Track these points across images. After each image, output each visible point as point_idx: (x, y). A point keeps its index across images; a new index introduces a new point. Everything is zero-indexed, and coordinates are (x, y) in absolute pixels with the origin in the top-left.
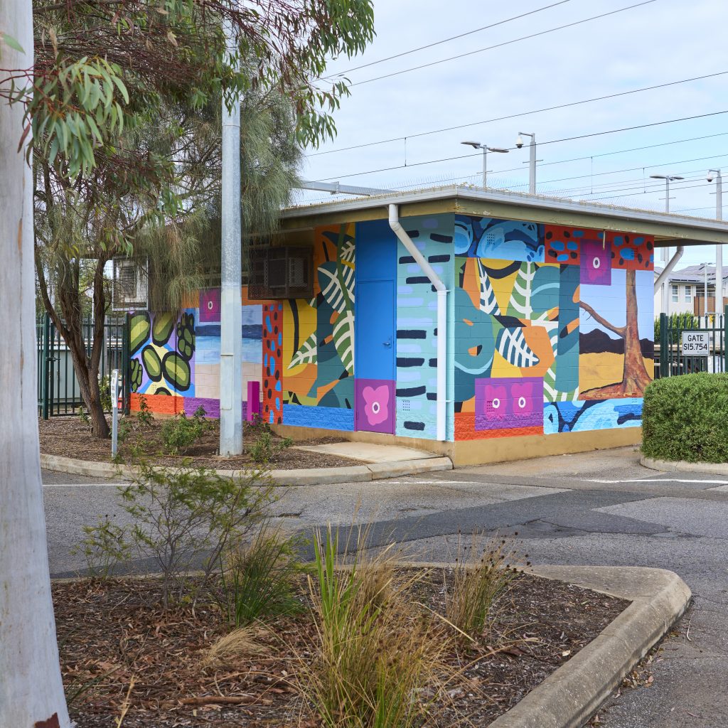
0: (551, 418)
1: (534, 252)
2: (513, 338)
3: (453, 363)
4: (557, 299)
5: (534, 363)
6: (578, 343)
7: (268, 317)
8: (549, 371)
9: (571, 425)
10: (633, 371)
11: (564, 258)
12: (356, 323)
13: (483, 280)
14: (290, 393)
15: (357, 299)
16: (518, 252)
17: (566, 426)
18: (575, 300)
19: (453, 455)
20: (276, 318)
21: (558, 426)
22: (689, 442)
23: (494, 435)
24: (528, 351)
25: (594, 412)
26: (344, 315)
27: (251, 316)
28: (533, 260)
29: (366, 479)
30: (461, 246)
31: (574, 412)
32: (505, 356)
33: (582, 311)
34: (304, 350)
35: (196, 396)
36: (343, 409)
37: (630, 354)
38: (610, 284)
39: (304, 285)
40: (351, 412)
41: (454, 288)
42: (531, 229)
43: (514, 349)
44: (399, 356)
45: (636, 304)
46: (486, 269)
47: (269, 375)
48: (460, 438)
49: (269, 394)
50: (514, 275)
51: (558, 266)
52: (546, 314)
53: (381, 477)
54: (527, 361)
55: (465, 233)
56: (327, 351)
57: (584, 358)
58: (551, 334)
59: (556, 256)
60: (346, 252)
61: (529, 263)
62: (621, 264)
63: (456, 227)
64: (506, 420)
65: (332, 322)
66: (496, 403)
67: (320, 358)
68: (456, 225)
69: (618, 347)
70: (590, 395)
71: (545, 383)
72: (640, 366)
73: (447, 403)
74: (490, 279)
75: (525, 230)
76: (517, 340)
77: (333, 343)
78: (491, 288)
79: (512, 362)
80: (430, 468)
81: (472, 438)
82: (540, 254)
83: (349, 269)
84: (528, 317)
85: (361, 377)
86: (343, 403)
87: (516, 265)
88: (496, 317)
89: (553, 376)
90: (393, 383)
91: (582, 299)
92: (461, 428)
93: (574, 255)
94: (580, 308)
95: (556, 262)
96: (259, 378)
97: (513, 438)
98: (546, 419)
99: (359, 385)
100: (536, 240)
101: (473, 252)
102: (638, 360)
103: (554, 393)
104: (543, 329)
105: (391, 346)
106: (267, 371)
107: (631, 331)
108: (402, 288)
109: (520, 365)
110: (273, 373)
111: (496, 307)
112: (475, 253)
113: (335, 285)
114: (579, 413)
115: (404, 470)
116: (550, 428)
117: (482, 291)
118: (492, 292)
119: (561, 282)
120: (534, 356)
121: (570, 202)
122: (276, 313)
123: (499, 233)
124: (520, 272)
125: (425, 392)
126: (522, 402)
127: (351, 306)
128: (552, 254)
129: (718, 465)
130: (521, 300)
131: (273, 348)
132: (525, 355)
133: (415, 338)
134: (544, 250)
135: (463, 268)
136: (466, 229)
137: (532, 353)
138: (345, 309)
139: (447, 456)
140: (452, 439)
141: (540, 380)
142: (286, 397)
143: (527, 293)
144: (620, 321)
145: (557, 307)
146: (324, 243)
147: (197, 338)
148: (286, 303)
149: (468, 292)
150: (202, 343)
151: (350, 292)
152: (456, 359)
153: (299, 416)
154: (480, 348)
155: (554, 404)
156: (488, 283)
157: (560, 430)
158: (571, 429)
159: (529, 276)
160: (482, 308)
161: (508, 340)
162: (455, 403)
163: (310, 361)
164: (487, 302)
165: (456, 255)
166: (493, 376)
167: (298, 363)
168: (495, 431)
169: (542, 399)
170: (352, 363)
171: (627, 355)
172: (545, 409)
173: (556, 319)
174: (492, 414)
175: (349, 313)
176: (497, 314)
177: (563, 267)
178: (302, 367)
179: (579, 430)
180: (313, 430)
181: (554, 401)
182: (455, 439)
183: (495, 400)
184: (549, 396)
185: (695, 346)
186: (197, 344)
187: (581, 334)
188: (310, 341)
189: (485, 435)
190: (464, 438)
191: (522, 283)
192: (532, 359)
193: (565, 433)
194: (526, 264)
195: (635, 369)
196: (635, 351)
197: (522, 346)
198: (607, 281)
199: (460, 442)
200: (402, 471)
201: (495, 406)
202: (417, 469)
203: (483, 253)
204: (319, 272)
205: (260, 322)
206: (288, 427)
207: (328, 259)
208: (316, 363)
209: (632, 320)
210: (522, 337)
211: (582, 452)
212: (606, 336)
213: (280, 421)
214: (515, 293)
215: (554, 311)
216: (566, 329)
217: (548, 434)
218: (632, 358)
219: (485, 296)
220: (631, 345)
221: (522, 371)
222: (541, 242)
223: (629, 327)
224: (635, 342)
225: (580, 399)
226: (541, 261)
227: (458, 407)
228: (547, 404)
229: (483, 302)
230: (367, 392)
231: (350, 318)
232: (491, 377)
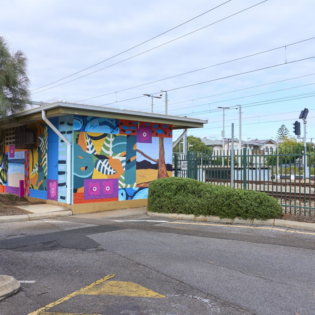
0: (122, 194)
1: (114, 130)
2: (103, 164)
3: (73, 173)
4: (125, 148)
5: (114, 173)
6: (136, 165)
7: (26, 156)
8: (121, 176)
9: (132, 197)
10: (162, 176)
11: (129, 133)
12: (48, 157)
13: (88, 141)
14: (31, 185)
15: (48, 148)
16: (106, 130)
17: (130, 198)
18: (134, 149)
19: (73, 210)
20: (28, 156)
21: (125, 197)
22: (158, 205)
23: (94, 202)
24: (111, 168)
25: (143, 192)
26: (45, 155)
27: (22, 155)
28: (113, 133)
30: (76, 127)
31: (133, 192)
32: (99, 170)
33: (137, 153)
34: (35, 168)
35: (9, 186)
36: (45, 191)
37: (161, 170)
38: (151, 143)
39: (35, 143)
40: (46, 192)
41: (73, 144)
42: (112, 121)
43: (104, 168)
44: (59, 171)
45: (164, 151)
46: (89, 136)
47: (26, 178)
48: (76, 203)
49: (26, 185)
50: (104, 139)
51: (126, 135)
52: (120, 154)
54: (110, 172)
55: (79, 122)
56: (41, 169)
57: (138, 171)
58: (122, 162)
59: (125, 131)
60: (46, 130)
61: (111, 135)
62: (157, 135)
63: (74, 120)
64: (99, 195)
65: (42, 157)
66: (95, 189)
67: (39, 171)
68: (74, 119)
69: (155, 167)
70: (142, 185)
71: (119, 181)
72: (165, 174)
73: (71, 189)
74: (91, 140)
75: (110, 122)
76: (105, 164)
77: (42, 165)
78: (92, 144)
79: (103, 173)
80: (60, 215)
81: (82, 203)
82: (117, 131)
83: (46, 137)
84: (111, 155)
85: (49, 179)
86: (45, 189)
87: (105, 135)
88: (95, 155)
89: (124, 178)
90: (57, 181)
91: (137, 148)
92: (77, 199)
93: (133, 131)
94: (137, 152)
95: (125, 134)
96: (23, 179)
97: (102, 202)
98: (120, 195)
99: (49, 181)
100: (115, 125)
101: (83, 129)
102: (165, 172)
103: (124, 185)
104: (119, 160)
105: (57, 166)
106: (26, 176)
107: (161, 161)
108: (60, 144)
109: (107, 173)
110: (27, 177)
111: (95, 151)
112: (84, 130)
113: (43, 143)
114: (136, 192)
115: (47, 216)
116: (122, 198)
117: (88, 145)
118: (93, 145)
119: (127, 142)
120: (114, 170)
121: (119, 110)
122: (28, 154)
123: (96, 122)
124: (107, 138)
125: (65, 185)
126: (108, 188)
127: (47, 151)
128: (123, 131)
129: (167, 214)
130: (108, 149)
131: (27, 168)
132: (109, 170)
133: (63, 163)
134: (119, 130)
135: (78, 136)
136: (79, 120)
137: (113, 169)
138: (45, 153)
139: (71, 210)
140: (72, 204)
141: (117, 180)
142: (31, 186)
143: (111, 146)
144: (156, 157)
145: (126, 152)
146: (40, 127)
147: (9, 164)
148: (30, 150)
149: (81, 146)
150: (11, 166)
151: (46, 145)
152: (74, 172)
153: (33, 193)
154: (86, 168)
155: (124, 189)
156: (90, 142)
157: (127, 199)
158: (132, 198)
159: (111, 140)
160: (87, 151)
161: (101, 164)
162: (74, 189)
163: (36, 173)
164: (90, 149)
165: (74, 131)
166: (93, 178)
167: (33, 173)
168: (94, 200)
169: (118, 187)
170: (47, 173)
171: (159, 170)
172: (119, 191)
173: (125, 156)
174: (93, 193)
175: (46, 154)
176: (95, 154)
177: (128, 136)
178: (34, 175)
179: (136, 199)
180: (37, 199)
181: (124, 188)
182: (74, 203)
183: (94, 188)
184: (121, 186)
185: (185, 166)
186: (9, 166)
187: (137, 162)
188: (36, 165)
189: (89, 202)
190: (78, 203)
191: (108, 142)
192: (112, 172)
193: (129, 200)
194: (110, 134)
195: (163, 175)
196: (164, 168)
197: (108, 167)
198: (150, 142)
199: (76, 204)
200: (46, 216)
201: (94, 190)
202: (53, 216)
203: (88, 129)
204: (39, 138)
205: (24, 158)
206: (31, 198)
207: (41, 134)
208: (38, 173)
209: (162, 157)
210: (108, 163)
211: (137, 207)
212: (149, 163)
213: (29, 195)
214: (104, 146)
215: (124, 153)
216: (130, 160)
217: (120, 200)
218: (162, 171)
219: (89, 147)
220: (162, 166)
221: (108, 176)
222: (118, 126)
223: (160, 159)
224: (163, 165)
225: (136, 187)
226: (118, 133)
227: (75, 191)
228: (120, 189)
229: (88, 149)
230: (51, 183)
231: (46, 156)
232: (92, 179)
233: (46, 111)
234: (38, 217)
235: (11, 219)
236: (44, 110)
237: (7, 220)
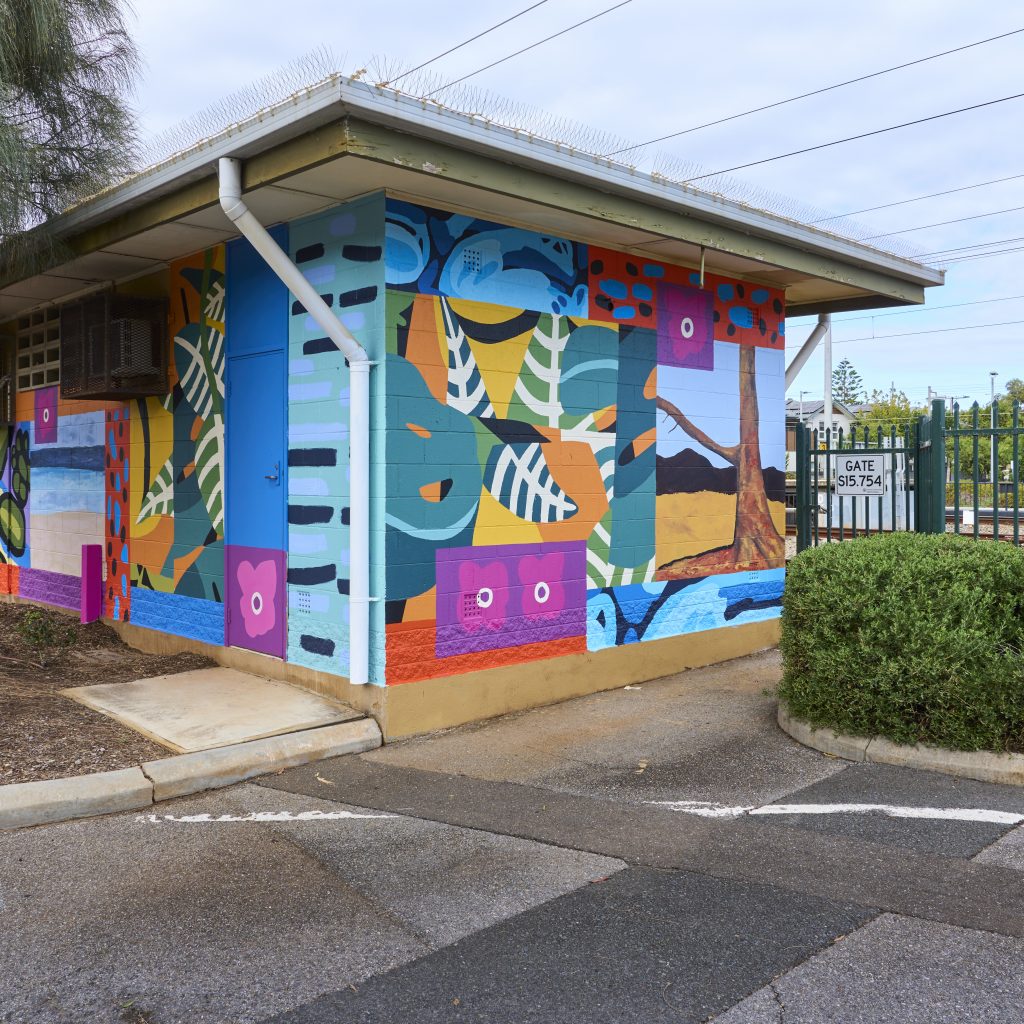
0: (601, 618)
1: (566, 296)
2: (522, 464)
3: (383, 518)
4: (612, 389)
5: (567, 515)
6: (654, 473)
7: (112, 431)
8: (599, 529)
9: (641, 629)
10: (751, 522)
11: (627, 314)
12: (227, 436)
13: (454, 343)
14: (140, 568)
15: (228, 389)
16: (531, 293)
17: (632, 632)
18: (648, 394)
19: (382, 715)
20: (121, 434)
21: (614, 633)
22: (897, 699)
23: (479, 665)
24: (555, 490)
25: (684, 601)
26: (210, 423)
27: (91, 432)
28: (564, 311)
29: (136, 803)
30: (397, 266)
31: (646, 603)
32: (505, 500)
33: (661, 414)
34: (158, 490)
35: (32, 567)
36: (209, 602)
37: (746, 495)
38: (710, 367)
39: (155, 371)
40: (219, 608)
41: (384, 357)
42: (560, 251)
43: (524, 486)
44: (291, 502)
45: (755, 407)
46: (459, 321)
47: (113, 534)
48: (400, 678)
49: (113, 568)
50: (525, 337)
51: (615, 327)
52: (590, 419)
53: (182, 792)
54: (553, 509)
55: (413, 243)
56: (188, 493)
57: (664, 502)
58: (602, 457)
59: (611, 307)
60: (213, 301)
61: (556, 318)
62: (731, 334)
63: (388, 224)
64: (507, 630)
65: (193, 437)
66: (485, 597)
67: (178, 504)
68: (388, 220)
69: (725, 482)
70: (677, 570)
71: (588, 551)
72: (762, 516)
73: (372, 604)
74: (471, 341)
75: (547, 251)
76: (531, 468)
77: (195, 476)
78: (472, 361)
79: (521, 513)
80: (322, 752)
81: (428, 673)
82: (579, 302)
83: (217, 334)
84: (554, 424)
85: (236, 541)
86: (209, 591)
87: (528, 320)
88: (484, 421)
89: (606, 538)
90: (281, 556)
91: (661, 393)
92: (401, 657)
93: (645, 310)
94: (658, 410)
95: (611, 320)
96: (100, 540)
97: (521, 665)
98: (591, 622)
99: (234, 556)
100: (570, 272)
101: (431, 281)
102: (760, 505)
103: (607, 571)
104: (587, 446)
105: (280, 481)
106: (110, 526)
107: (748, 453)
108: (299, 364)
109: (536, 517)
110: (118, 531)
111: (485, 402)
112: (435, 285)
113: (198, 367)
114: (657, 604)
115: (251, 767)
116: (599, 639)
117: (453, 365)
118: (476, 369)
119: (621, 358)
120: (568, 499)
121: (632, 172)
122: (121, 425)
123: (489, 249)
124: (536, 332)
125: (333, 577)
126: (542, 592)
127: (221, 406)
128: (604, 305)
129: (967, 756)
130: (540, 390)
131: (118, 487)
132: (548, 499)
133: (318, 465)
134: (586, 295)
135: (407, 314)
136: (413, 233)
137: (562, 494)
138: (212, 412)
139: (373, 717)
140: (381, 682)
141: (580, 547)
142: (135, 575)
143: (552, 376)
144: (728, 436)
145: (614, 407)
146: (182, 291)
147: (33, 470)
148: (134, 404)
149: (418, 367)
150: (42, 478)
151: (218, 377)
152: (389, 510)
153: (151, 610)
154: (446, 486)
155: (609, 591)
156: (465, 351)
157: (620, 640)
158: (640, 635)
159: (556, 344)
160: (451, 400)
161: (511, 469)
162: (388, 605)
163: (165, 511)
164: (463, 390)
165: (389, 286)
166: (476, 542)
167: (148, 514)
168: (480, 656)
169: (585, 582)
170: (221, 515)
171: (742, 496)
172: (589, 602)
173: (611, 429)
174: (476, 620)
175: (218, 418)
176: (487, 414)
177: (625, 330)
178: (155, 519)
179: (656, 637)
180: (168, 637)
181: (608, 585)
182: (388, 681)
183: (482, 591)
184: (598, 577)
185: (859, 480)
186: (32, 480)
187: (659, 458)
188: (164, 472)
189: (460, 666)
190: (409, 677)
191: (543, 356)
192: (563, 507)
193: (630, 646)
194: (550, 318)
195: (754, 519)
196: (755, 488)
197: (542, 481)
198: (706, 363)
199: (400, 686)
200: (245, 770)
201: (482, 604)
202: (285, 759)
203: (454, 285)
204: (178, 346)
205: (101, 441)
206: (137, 629)
207: (188, 321)
208: (172, 515)
209: (750, 434)
210: (542, 462)
211: (662, 678)
212: (704, 461)
213: (126, 617)
214: (526, 374)
215: (608, 413)
216: (630, 448)
217: (595, 649)
218: (749, 501)
219: (460, 376)
220: (748, 479)
221: (542, 530)
222: (582, 277)
223: (744, 446)
224: (755, 473)
225: (657, 578)
226: (582, 316)
227: (395, 612)
228: (594, 593)
229: (454, 390)
230: (245, 567)
231: (218, 430)
232: (474, 544)
233: (245, 161)
234: (204, 777)
235: (41, 807)
236: (231, 156)
237: (15, 815)
